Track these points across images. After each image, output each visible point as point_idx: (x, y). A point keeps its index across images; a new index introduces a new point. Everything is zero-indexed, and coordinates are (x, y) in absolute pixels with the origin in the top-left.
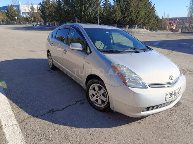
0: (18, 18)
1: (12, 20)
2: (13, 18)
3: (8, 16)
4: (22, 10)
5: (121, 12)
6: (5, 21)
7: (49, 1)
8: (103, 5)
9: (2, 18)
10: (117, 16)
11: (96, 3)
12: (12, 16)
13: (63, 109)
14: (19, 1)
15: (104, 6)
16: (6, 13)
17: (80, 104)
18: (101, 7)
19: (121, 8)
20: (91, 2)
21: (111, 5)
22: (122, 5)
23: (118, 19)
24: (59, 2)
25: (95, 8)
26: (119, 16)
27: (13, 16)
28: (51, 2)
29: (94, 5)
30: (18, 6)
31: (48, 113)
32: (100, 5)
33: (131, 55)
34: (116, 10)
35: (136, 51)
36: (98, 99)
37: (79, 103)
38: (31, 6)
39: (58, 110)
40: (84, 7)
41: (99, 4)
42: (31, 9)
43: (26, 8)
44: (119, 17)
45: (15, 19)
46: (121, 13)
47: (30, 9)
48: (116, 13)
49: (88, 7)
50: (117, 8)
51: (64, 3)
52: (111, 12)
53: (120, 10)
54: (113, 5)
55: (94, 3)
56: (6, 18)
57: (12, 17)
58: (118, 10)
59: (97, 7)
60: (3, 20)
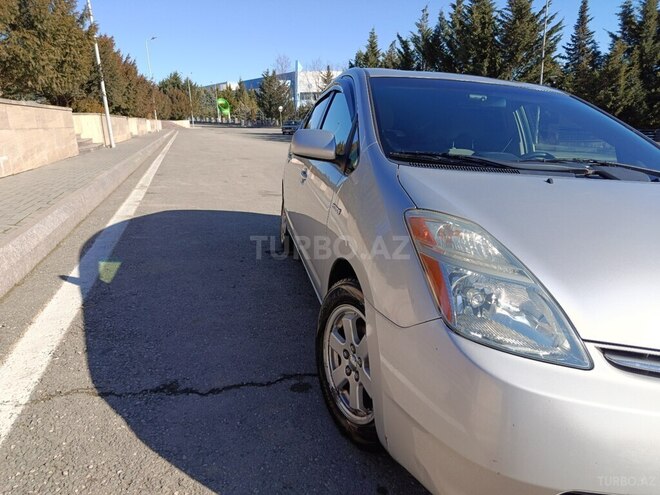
0: (285, 108)
1: (269, 114)
2: (273, 109)
3: (260, 105)
4: (301, 89)
5: (641, 77)
6: (254, 118)
7: (375, 55)
8: (567, 55)
9: (249, 110)
10: (621, 92)
11: (537, 48)
12: (270, 102)
13: (213, 391)
14: (297, 62)
15: (569, 58)
16: (257, 94)
17: (293, 388)
18: (555, 63)
19: (641, 61)
20: (518, 46)
21: (597, 54)
22: (647, 50)
23: (625, 103)
24: (407, 53)
25: (531, 68)
26: (631, 93)
27: (273, 103)
28: (383, 55)
29: (529, 56)
30: (292, 76)
31: (151, 391)
32: (554, 54)
33: (549, 181)
34: (617, 71)
35: (596, 173)
36: (351, 379)
37: (293, 382)
38: (325, 72)
39: (192, 392)
40: (486, 64)
41: (549, 52)
42: (325, 81)
43: (312, 81)
44: (629, 97)
45: (277, 111)
46: (639, 84)
47: (320, 80)
48: (617, 80)
49: (504, 63)
50: (621, 62)
51: (423, 54)
52: (596, 80)
53: (636, 71)
54: (609, 52)
55: (528, 47)
56: (257, 109)
57: (271, 106)
58: (627, 71)
59: (537, 64)
60: (248, 116)
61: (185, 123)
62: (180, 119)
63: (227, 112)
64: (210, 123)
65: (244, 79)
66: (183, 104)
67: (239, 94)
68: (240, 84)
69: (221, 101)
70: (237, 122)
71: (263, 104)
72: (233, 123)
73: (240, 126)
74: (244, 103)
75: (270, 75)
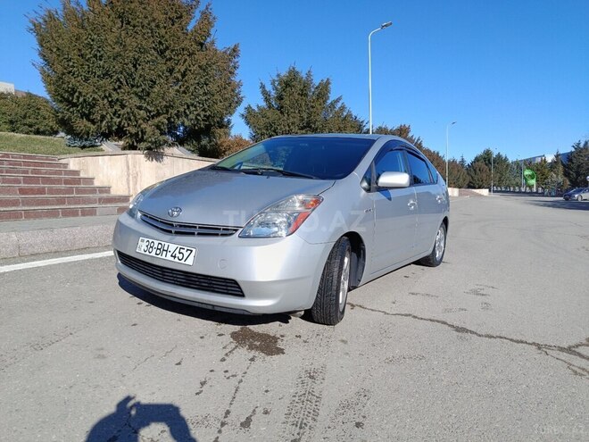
2: (580, 179)
12: (578, 172)
27: (581, 173)
45: (584, 180)
60: (560, 186)
61: (485, 192)
62: (479, 188)
63: (533, 182)
64: (514, 192)
65: (561, 152)
66: (484, 175)
67: (553, 166)
68: (557, 156)
69: (527, 172)
70: (540, 191)
71: (569, 173)
72: (537, 193)
73: (542, 194)
74: (557, 175)
75: (582, 146)
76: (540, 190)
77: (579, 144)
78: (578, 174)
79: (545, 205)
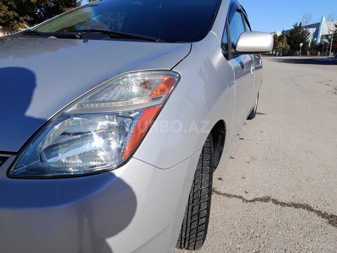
4: (322, 33)
9: (284, 47)
30: (318, 25)
45: (299, 46)
60: (284, 50)
67: (280, 38)
68: (283, 32)
71: (290, 42)
72: (272, 54)
73: (275, 55)
74: (283, 43)
75: (298, 25)
76: (274, 53)
77: (297, 24)
78: (295, 42)
79: (280, 62)
